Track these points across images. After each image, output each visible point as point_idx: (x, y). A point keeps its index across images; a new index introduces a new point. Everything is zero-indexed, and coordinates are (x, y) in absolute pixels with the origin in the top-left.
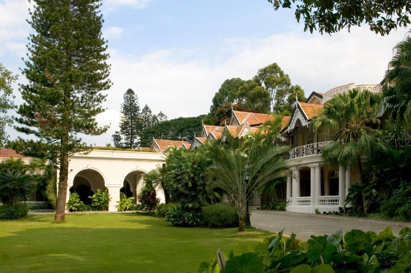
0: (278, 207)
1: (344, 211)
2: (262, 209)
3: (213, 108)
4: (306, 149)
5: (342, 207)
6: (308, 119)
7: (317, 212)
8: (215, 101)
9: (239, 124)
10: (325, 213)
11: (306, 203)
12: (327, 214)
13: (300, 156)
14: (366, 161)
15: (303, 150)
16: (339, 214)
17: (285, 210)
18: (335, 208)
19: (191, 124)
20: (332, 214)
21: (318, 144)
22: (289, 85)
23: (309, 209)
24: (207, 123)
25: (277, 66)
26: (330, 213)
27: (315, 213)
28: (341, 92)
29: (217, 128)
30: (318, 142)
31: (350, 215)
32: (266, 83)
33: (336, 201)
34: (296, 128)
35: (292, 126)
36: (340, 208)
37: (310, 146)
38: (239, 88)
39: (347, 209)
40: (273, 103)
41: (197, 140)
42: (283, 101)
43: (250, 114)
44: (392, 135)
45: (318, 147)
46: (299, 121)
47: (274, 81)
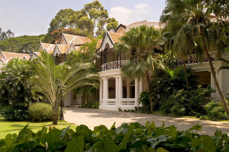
0: (93, 106)
1: (138, 109)
2: (82, 107)
3: (51, 30)
4: (113, 65)
5: (137, 106)
6: (114, 43)
7: (120, 110)
8: (52, 24)
9: (67, 44)
10: (125, 111)
11: (112, 103)
12: (127, 111)
13: (108, 70)
14: (152, 75)
15: (111, 65)
16: (135, 112)
17: (98, 108)
18: (132, 107)
19: (33, 41)
20: (130, 111)
21: (121, 62)
22: (107, 17)
23: (114, 108)
24: (45, 41)
25: (99, 3)
26: (129, 111)
27: (118, 111)
28: (135, 27)
29: (52, 45)
30: (121, 60)
31: (142, 112)
32: (90, 15)
33: (133, 102)
34: (106, 49)
35: (103, 48)
36: (136, 107)
37: (115, 62)
38: (70, 17)
39: (140, 108)
40: (96, 29)
41: (35, 54)
42: (103, 28)
43: (76, 36)
44: (169, 57)
45: (121, 64)
46: (107, 45)
47: (96, 14)
